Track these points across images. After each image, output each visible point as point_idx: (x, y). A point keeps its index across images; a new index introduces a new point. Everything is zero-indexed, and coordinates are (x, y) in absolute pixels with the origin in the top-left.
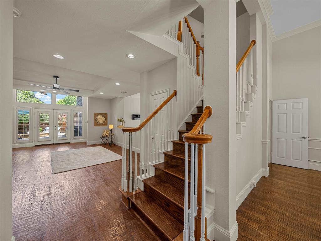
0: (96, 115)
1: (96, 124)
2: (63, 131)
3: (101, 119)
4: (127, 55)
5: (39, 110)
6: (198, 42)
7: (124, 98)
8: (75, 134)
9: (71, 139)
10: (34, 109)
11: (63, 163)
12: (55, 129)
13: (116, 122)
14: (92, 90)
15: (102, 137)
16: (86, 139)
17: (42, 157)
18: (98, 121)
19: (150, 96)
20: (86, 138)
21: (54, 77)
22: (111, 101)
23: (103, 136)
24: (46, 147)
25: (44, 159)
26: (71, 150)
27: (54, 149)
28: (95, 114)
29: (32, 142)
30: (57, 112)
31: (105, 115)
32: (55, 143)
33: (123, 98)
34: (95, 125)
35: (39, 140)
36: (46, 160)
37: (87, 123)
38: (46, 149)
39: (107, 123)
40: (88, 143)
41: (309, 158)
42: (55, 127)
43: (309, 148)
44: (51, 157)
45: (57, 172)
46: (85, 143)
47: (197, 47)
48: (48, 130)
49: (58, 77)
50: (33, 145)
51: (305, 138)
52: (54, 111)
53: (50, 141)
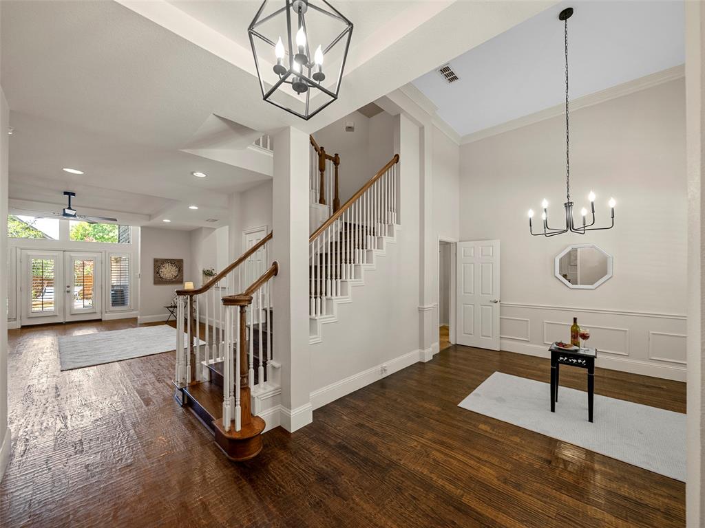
0: (158, 264)
1: (159, 280)
2: (84, 296)
3: (168, 272)
4: (192, 173)
5: (29, 253)
6: (322, 148)
7: (217, 230)
8: (113, 301)
9: (104, 312)
10: (18, 250)
11: (84, 354)
12: (68, 292)
13: (201, 276)
14: (147, 215)
15: (171, 307)
16: (137, 312)
17: (40, 346)
18: (162, 275)
19: (243, 234)
20: (137, 310)
21: (66, 193)
22: (190, 235)
23: (173, 305)
24: (47, 330)
25: (44, 349)
26: (101, 333)
27: (65, 332)
28: (156, 261)
29: (15, 319)
30: (71, 257)
31: (178, 264)
32: (66, 321)
33: (215, 229)
34: (155, 283)
35: (31, 316)
36: (49, 350)
37: (139, 279)
38: (46, 333)
39: (182, 279)
40: (141, 319)
41: (500, 334)
42: (68, 287)
43: (501, 318)
44: (59, 346)
45: (70, 368)
46: (135, 319)
47: (320, 156)
48: (50, 294)
49: (74, 194)
50: (16, 325)
51: (496, 302)
52: (64, 256)
53: (56, 316)
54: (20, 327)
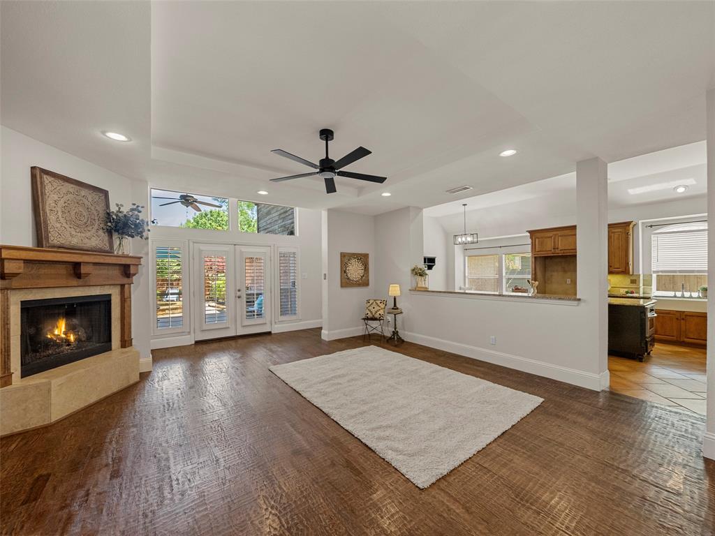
0: (345, 258)
1: (346, 282)
3: (355, 270)
5: (202, 247)
8: (281, 309)
9: (273, 323)
10: (191, 244)
12: (239, 297)
18: (349, 275)
23: (370, 315)
28: (342, 255)
29: (189, 333)
30: (242, 253)
31: (364, 259)
32: (239, 335)
34: (342, 286)
35: (204, 329)
37: (325, 281)
39: (368, 280)
40: (330, 335)
42: (239, 291)
50: (188, 340)
52: (235, 250)
53: (228, 328)
54: (193, 343)
